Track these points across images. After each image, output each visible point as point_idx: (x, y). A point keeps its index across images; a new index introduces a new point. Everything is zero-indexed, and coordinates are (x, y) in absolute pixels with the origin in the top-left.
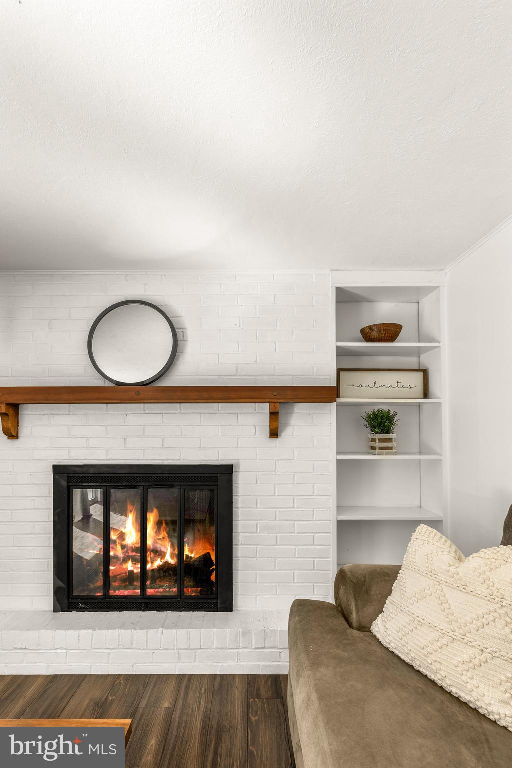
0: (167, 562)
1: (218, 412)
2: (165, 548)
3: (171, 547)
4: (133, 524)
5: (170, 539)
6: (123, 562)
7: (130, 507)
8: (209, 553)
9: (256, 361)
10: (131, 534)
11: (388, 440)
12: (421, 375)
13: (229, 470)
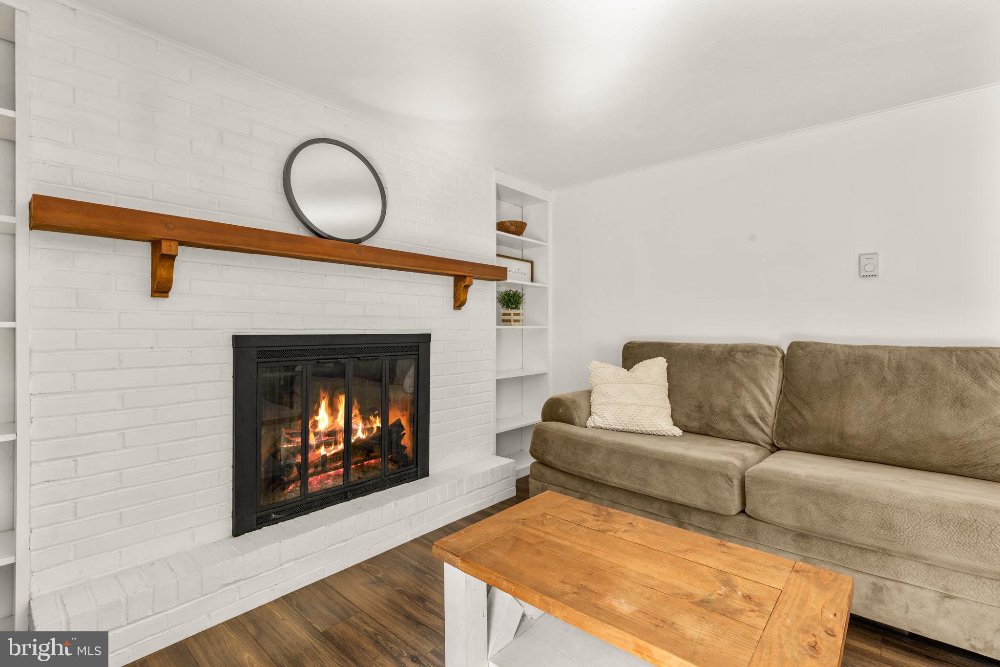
0: (359, 438)
1: (414, 281)
2: (356, 425)
3: (362, 423)
4: (326, 409)
5: (362, 416)
6: (316, 448)
7: (322, 394)
8: (399, 419)
9: (444, 236)
10: (323, 420)
11: (518, 314)
12: (529, 265)
13: (426, 339)
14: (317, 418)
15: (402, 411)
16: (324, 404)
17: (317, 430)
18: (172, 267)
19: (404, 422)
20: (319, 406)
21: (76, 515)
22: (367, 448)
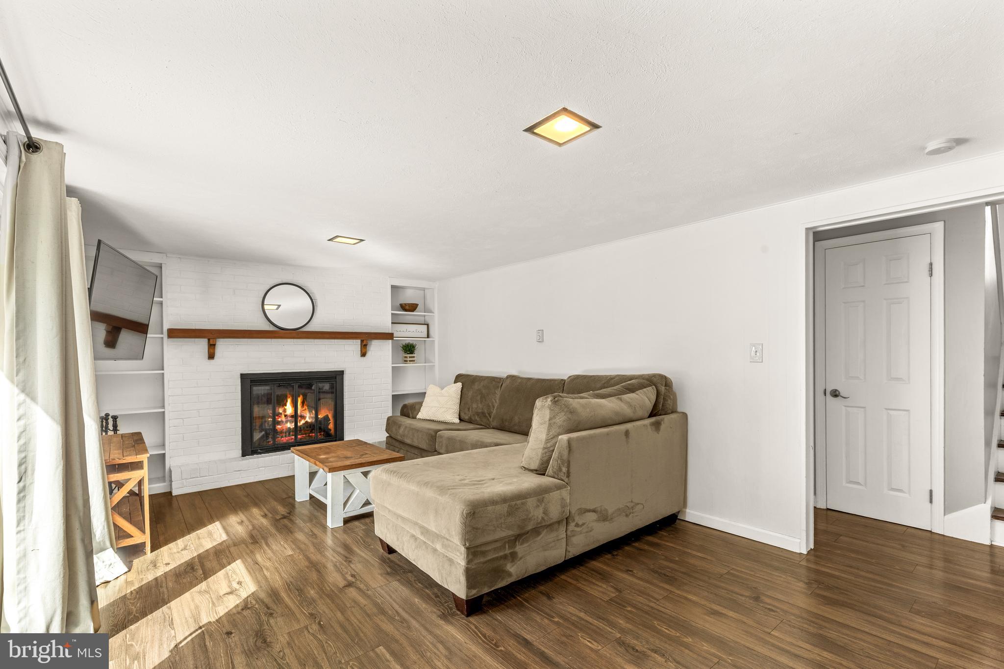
1: (334, 344)
2: (306, 414)
3: (309, 414)
4: (291, 403)
5: (308, 410)
6: (285, 423)
7: (289, 395)
8: (326, 415)
9: (353, 318)
10: (289, 409)
11: (414, 357)
12: (426, 326)
13: (341, 373)
14: (286, 407)
15: (329, 411)
16: (289, 401)
17: (286, 414)
18: (214, 348)
19: (330, 416)
20: (287, 401)
21: (183, 439)
22: (310, 427)
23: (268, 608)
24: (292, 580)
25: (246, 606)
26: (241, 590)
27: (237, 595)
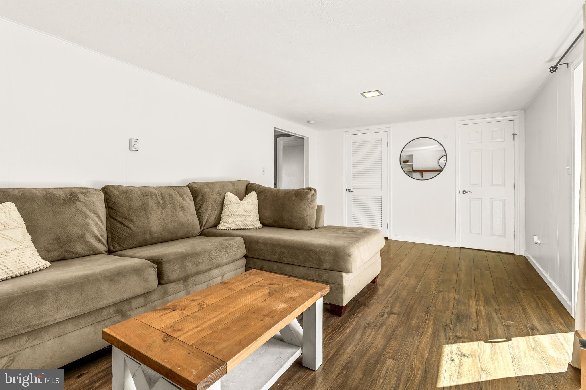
23: (445, 329)
24: (416, 337)
25: (457, 340)
26: (454, 353)
27: (460, 351)
